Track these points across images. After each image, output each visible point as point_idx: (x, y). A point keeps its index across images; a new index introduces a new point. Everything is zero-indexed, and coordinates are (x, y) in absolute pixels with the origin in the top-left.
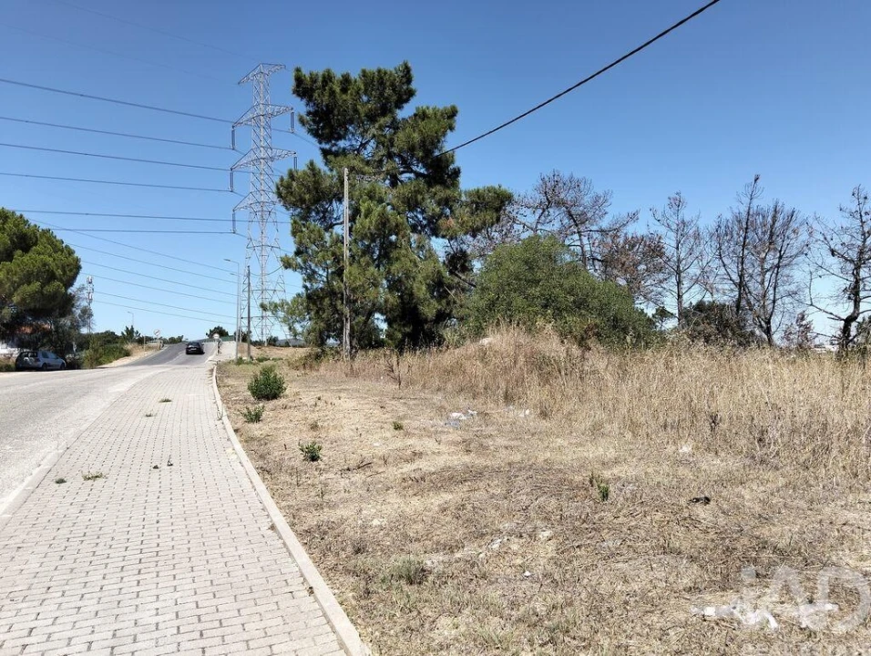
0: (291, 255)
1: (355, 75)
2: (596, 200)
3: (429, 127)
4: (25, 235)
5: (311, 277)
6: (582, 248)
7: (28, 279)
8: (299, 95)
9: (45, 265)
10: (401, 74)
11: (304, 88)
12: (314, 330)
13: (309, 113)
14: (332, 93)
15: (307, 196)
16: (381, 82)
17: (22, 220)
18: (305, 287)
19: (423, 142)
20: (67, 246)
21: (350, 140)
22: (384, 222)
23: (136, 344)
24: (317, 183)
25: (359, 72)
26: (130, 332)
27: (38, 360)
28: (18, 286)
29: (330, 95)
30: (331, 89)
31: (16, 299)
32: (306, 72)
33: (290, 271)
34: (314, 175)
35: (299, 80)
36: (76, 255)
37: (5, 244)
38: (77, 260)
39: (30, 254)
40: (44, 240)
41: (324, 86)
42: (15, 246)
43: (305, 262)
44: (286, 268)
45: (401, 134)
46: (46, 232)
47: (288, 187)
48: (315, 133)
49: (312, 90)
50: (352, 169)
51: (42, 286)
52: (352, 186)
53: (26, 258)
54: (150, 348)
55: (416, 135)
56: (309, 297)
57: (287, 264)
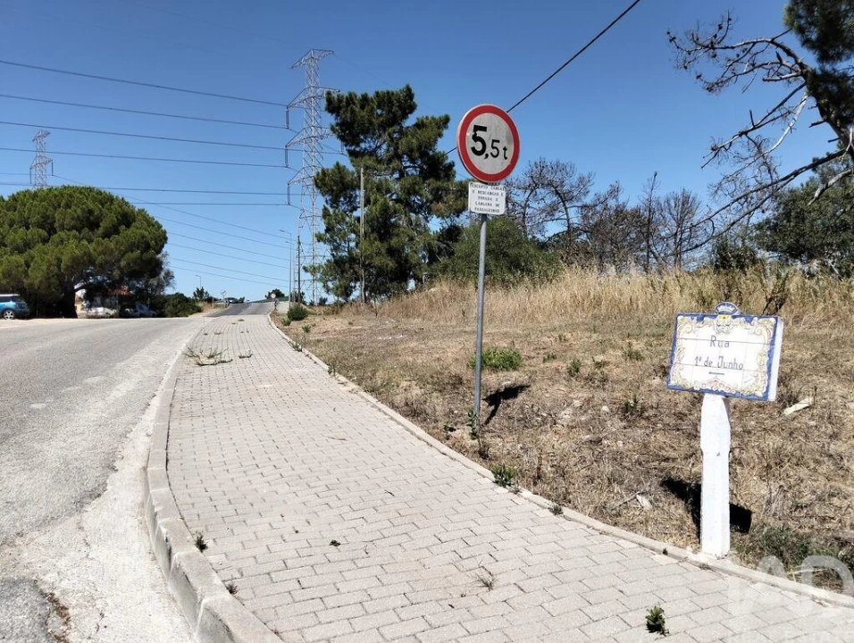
0: (323, 232)
1: (371, 95)
2: (581, 180)
3: (424, 135)
4: (127, 214)
5: (336, 248)
6: (568, 221)
7: (132, 247)
8: (329, 112)
9: (143, 237)
10: (405, 94)
11: (333, 106)
12: (341, 286)
13: (337, 124)
14: (353, 112)
15: (335, 188)
16: (390, 101)
17: (123, 203)
18: (333, 255)
19: (420, 146)
20: (156, 222)
21: (369, 142)
22: (385, 209)
23: (206, 303)
24: (342, 178)
25: (374, 93)
26: (200, 293)
27: (136, 311)
28: (125, 253)
29: (352, 113)
30: (351, 109)
31: (123, 263)
32: (335, 95)
33: (322, 244)
34: (340, 173)
35: (329, 101)
36: (163, 228)
37: (112, 221)
38: (165, 232)
39: (132, 228)
40: (140, 217)
41: (347, 107)
42: (120, 223)
43: (332, 237)
44: (319, 241)
45: (404, 140)
46: (141, 211)
47: (323, 180)
48: (342, 138)
49: (340, 108)
50: (367, 168)
51: (142, 253)
52: (367, 181)
53: (129, 232)
54: (217, 306)
55: (414, 141)
56: (336, 262)
57: (320, 238)
